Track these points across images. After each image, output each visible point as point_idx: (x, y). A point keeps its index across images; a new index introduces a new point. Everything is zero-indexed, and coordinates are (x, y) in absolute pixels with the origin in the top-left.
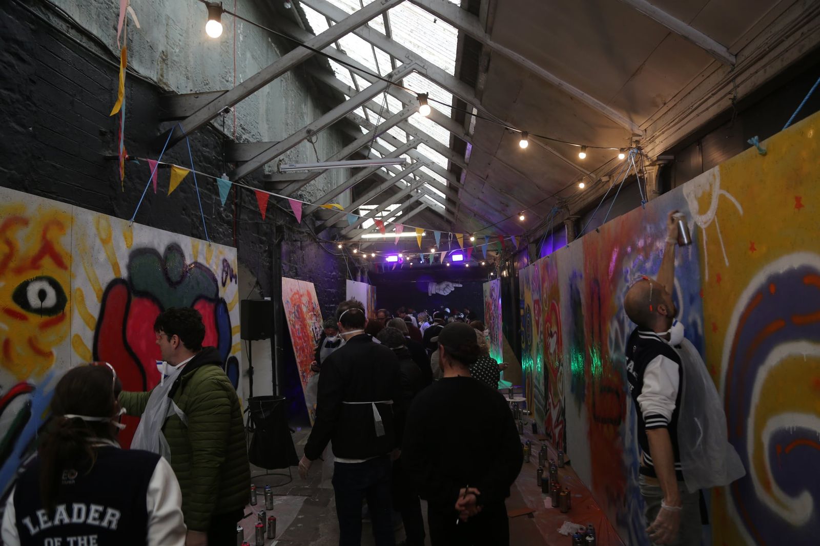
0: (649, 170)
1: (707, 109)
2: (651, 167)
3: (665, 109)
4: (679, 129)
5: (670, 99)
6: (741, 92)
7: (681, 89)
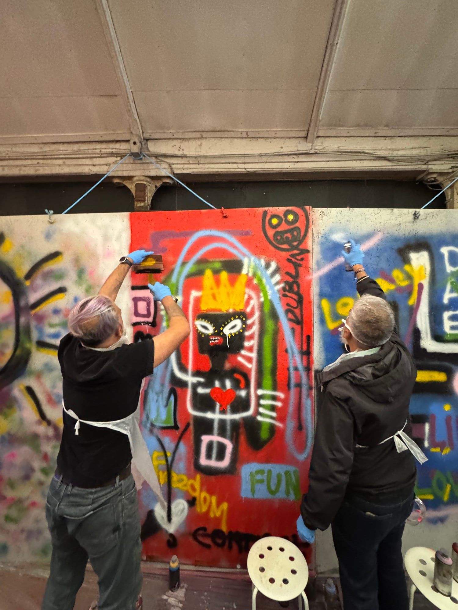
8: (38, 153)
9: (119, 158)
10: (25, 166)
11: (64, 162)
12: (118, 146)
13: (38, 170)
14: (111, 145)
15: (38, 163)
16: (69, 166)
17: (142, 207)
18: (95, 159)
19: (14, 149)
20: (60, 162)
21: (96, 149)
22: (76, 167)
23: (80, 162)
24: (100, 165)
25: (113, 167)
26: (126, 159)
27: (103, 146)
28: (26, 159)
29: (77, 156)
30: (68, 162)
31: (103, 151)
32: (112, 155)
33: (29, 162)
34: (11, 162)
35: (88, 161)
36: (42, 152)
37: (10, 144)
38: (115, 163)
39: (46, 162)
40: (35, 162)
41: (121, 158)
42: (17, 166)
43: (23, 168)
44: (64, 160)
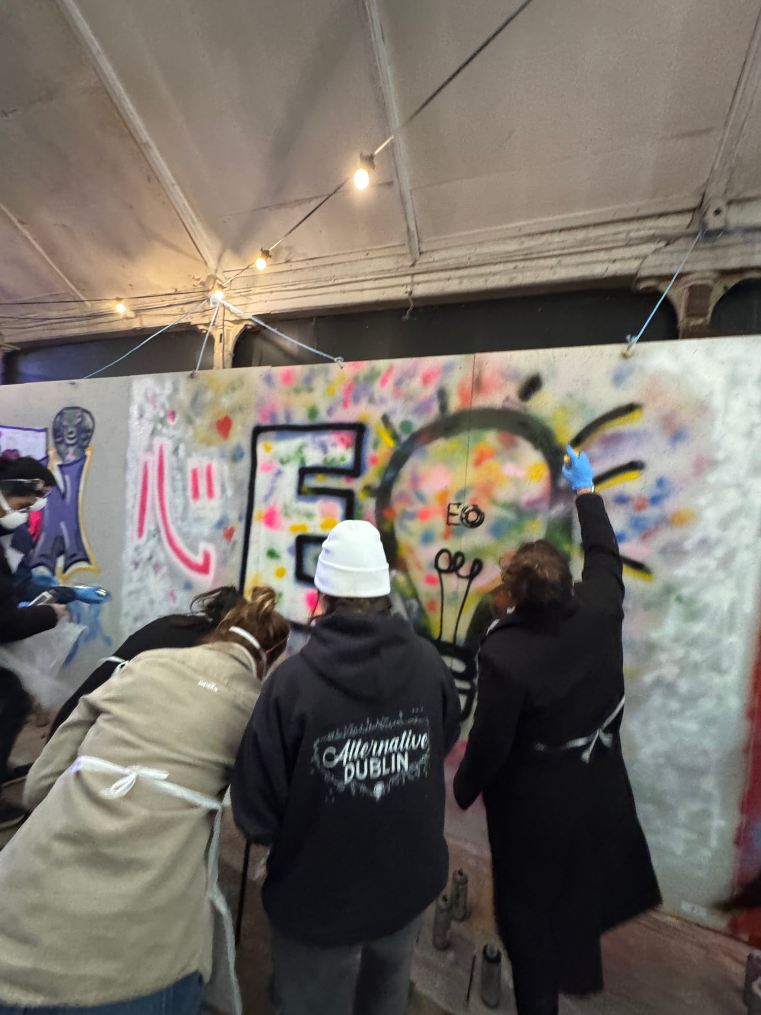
0: (228, 326)
1: (362, 290)
2: (231, 324)
3: (286, 267)
4: (305, 296)
5: (299, 259)
6: (421, 290)
7: (326, 255)
8: (515, 251)
9: (662, 244)
10: (494, 274)
11: (559, 262)
12: (662, 222)
13: (514, 278)
14: (650, 223)
15: (515, 268)
16: (567, 266)
17: (700, 326)
18: (614, 251)
19: (479, 250)
20: (554, 261)
21: (619, 233)
22: (580, 267)
23: (588, 258)
24: (623, 259)
25: (652, 261)
26: (680, 244)
27: (634, 225)
28: (496, 264)
29: (583, 249)
30: (567, 260)
31: (632, 235)
32: (652, 239)
33: (500, 267)
34: (473, 271)
35: (602, 256)
36: (523, 250)
37: (473, 244)
38: (656, 251)
39: (528, 263)
40: (511, 266)
41: (667, 244)
42: (482, 275)
43: (491, 278)
44: (559, 258)
